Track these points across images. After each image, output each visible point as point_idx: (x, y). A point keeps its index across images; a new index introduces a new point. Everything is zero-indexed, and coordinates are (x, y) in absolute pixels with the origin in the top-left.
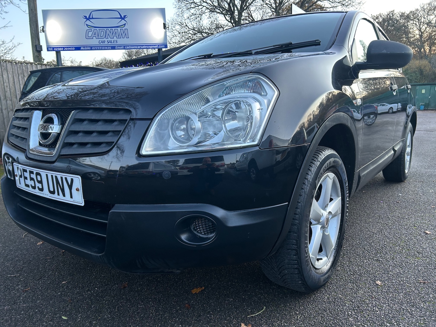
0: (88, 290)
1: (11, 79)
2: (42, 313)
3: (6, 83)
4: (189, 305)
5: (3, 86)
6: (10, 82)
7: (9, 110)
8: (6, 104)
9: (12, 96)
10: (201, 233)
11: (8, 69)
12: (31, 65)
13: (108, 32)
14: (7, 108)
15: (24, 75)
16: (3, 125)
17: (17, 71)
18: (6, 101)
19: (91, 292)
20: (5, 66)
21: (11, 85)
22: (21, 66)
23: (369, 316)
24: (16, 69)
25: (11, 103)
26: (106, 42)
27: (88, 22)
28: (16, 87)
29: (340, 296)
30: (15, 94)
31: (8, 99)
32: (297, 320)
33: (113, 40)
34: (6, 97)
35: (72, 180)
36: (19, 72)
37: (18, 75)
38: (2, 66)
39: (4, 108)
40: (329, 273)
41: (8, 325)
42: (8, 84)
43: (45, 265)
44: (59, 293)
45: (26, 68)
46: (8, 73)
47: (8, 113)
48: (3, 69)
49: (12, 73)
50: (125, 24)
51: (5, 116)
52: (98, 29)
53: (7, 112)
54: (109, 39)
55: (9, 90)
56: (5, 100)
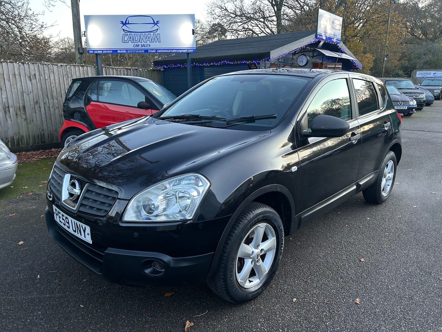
0: (99, 287)
1: (57, 81)
2: (68, 301)
3: (53, 84)
4: (160, 305)
5: (50, 87)
6: (56, 83)
7: (55, 108)
8: (53, 102)
9: (58, 95)
10: (158, 268)
11: (54, 71)
12: (74, 66)
13: (142, 36)
14: (53, 107)
15: (68, 76)
16: (50, 121)
17: (62, 73)
18: (53, 100)
19: (101, 289)
20: (52, 69)
21: (57, 86)
22: (66, 68)
23: (272, 323)
24: (62, 71)
25: (57, 102)
26: (140, 46)
27: (124, 27)
28: (61, 87)
29: (262, 307)
30: (61, 94)
31: (55, 98)
33: (146, 44)
34: (53, 96)
35: (85, 228)
36: (64, 74)
37: (63, 76)
38: (49, 69)
39: (51, 106)
41: (48, 308)
42: (55, 85)
43: (74, 265)
44: (81, 288)
45: (69, 70)
46: (55, 74)
47: (55, 111)
48: (50, 72)
49: (58, 75)
50: (157, 29)
51: (52, 113)
52: (133, 33)
53: (54, 110)
54: (143, 43)
55: (55, 90)
56: (52, 99)
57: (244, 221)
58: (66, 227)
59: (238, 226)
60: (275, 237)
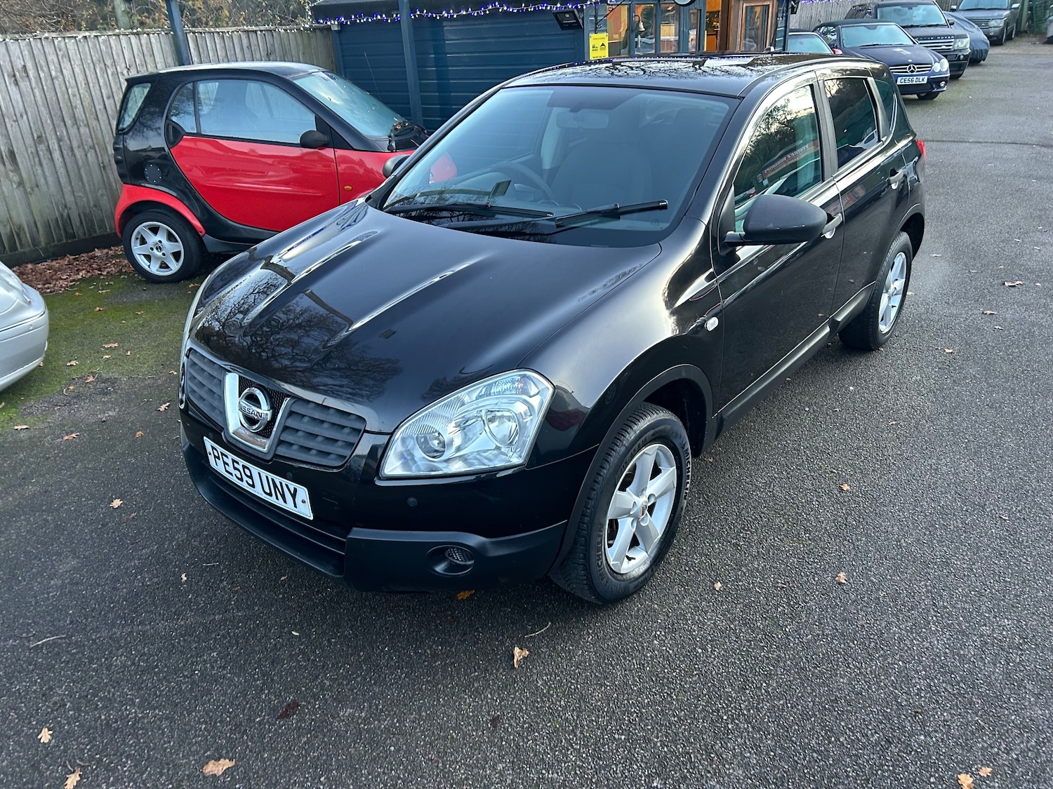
0: (318, 591)
1: (80, 78)
2: (265, 625)
3: (72, 88)
4: (453, 618)
5: (66, 96)
6: (79, 85)
7: (86, 148)
8: (78, 135)
9: (87, 115)
10: (458, 559)
11: (70, 54)
12: (117, 37)
14: (81, 145)
15: (105, 65)
16: (80, 183)
17: (89, 57)
18: (78, 129)
19: (322, 595)
20: (64, 49)
21: (81, 91)
22: (97, 42)
23: (681, 637)
24: (88, 53)
25: (88, 132)
28: (93, 93)
29: (656, 606)
30: (94, 111)
31: (81, 124)
32: (588, 642)
34: (75, 120)
35: (295, 490)
36: (94, 58)
37: (94, 66)
38: (58, 50)
39: (75, 145)
40: (647, 574)
41: (228, 642)
42: (76, 89)
44: (281, 596)
45: (106, 48)
46: (72, 63)
47: (86, 155)
48: (60, 57)
49: (80, 63)
51: (80, 163)
53: (84, 153)
55: (79, 102)
56: (75, 127)
57: (618, 448)
58: (244, 485)
59: (607, 461)
60: (675, 467)
